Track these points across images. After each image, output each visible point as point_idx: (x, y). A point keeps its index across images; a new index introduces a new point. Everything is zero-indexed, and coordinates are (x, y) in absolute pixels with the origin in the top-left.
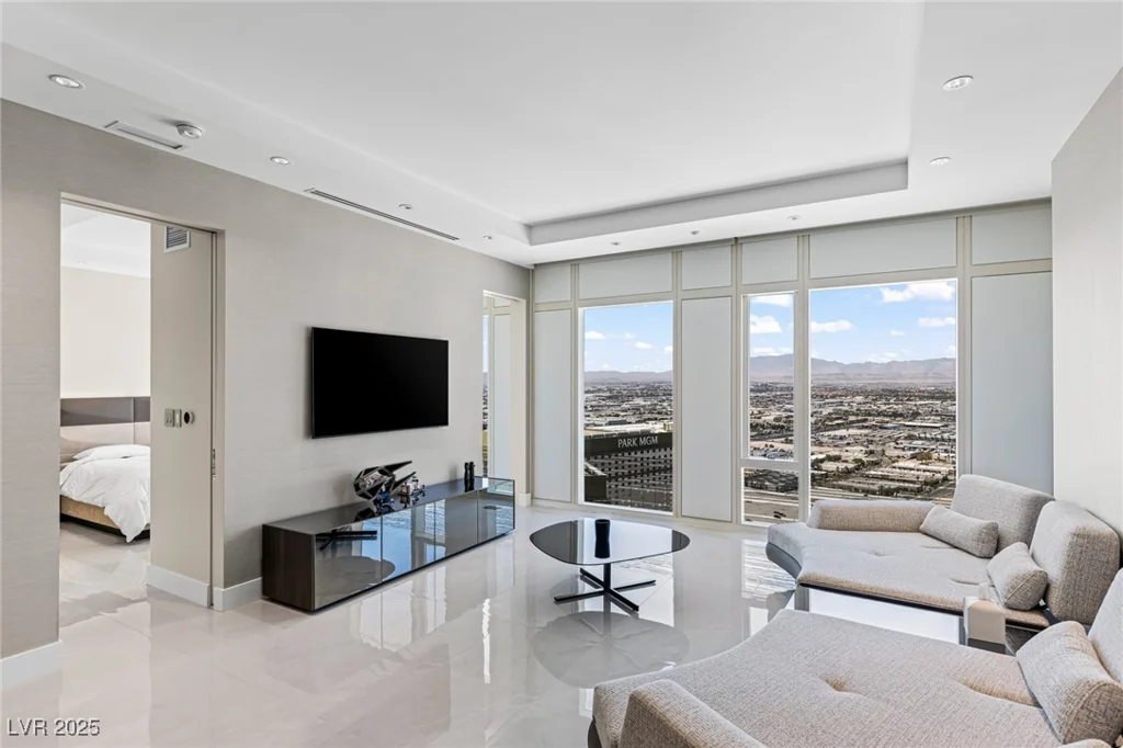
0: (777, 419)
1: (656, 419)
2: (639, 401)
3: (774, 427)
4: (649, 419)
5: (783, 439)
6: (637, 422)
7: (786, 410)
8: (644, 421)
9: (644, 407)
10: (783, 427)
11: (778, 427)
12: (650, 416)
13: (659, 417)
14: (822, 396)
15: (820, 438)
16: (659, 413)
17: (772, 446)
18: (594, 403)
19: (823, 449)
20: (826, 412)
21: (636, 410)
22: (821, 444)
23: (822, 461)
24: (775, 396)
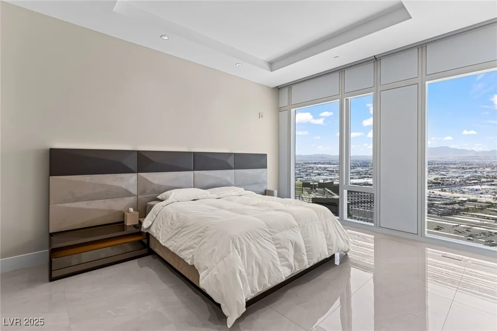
0: (435, 179)
1: (368, 177)
2: (360, 169)
3: (434, 183)
4: (364, 177)
5: (440, 189)
6: (358, 178)
7: (441, 175)
8: (362, 178)
9: (362, 171)
10: (439, 183)
11: (436, 183)
12: (365, 176)
13: (370, 176)
14: (463, 168)
15: (463, 189)
16: (369, 174)
17: (433, 192)
18: (337, 169)
19: (465, 195)
20: (466, 176)
21: (358, 173)
22: (464, 193)
23: (465, 201)
24: (434, 168)
